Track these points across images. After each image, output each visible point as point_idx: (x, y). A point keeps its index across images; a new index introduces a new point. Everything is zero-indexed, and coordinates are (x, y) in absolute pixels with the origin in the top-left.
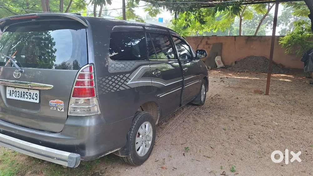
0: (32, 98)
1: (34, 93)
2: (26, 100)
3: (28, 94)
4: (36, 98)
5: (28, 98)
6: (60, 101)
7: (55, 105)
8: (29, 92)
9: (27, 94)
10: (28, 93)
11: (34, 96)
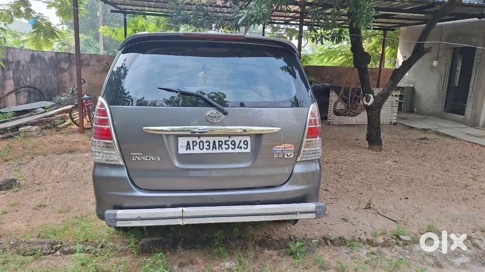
0: (238, 148)
1: (241, 141)
2: (224, 151)
3: (229, 143)
4: (246, 146)
5: (230, 148)
6: (290, 145)
7: (282, 151)
8: (231, 140)
9: (227, 143)
10: (228, 141)
11: (242, 144)
